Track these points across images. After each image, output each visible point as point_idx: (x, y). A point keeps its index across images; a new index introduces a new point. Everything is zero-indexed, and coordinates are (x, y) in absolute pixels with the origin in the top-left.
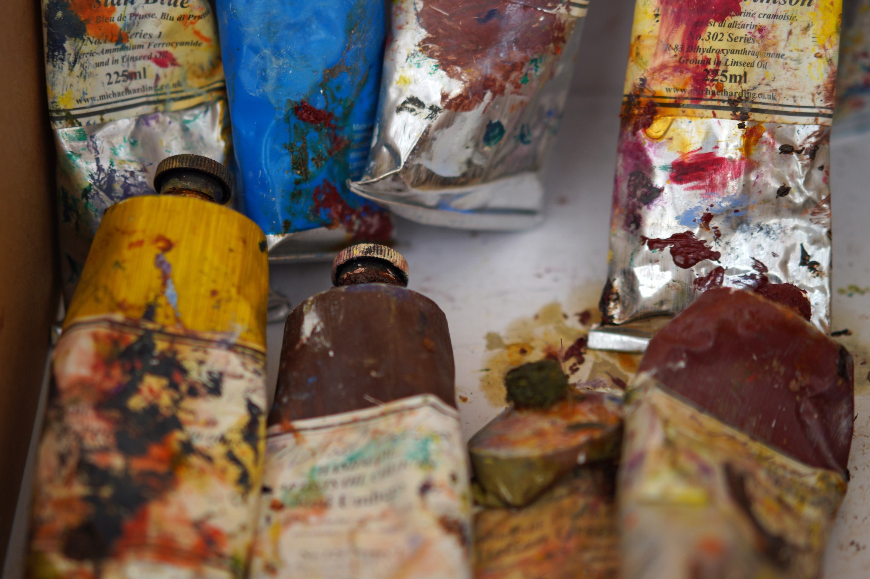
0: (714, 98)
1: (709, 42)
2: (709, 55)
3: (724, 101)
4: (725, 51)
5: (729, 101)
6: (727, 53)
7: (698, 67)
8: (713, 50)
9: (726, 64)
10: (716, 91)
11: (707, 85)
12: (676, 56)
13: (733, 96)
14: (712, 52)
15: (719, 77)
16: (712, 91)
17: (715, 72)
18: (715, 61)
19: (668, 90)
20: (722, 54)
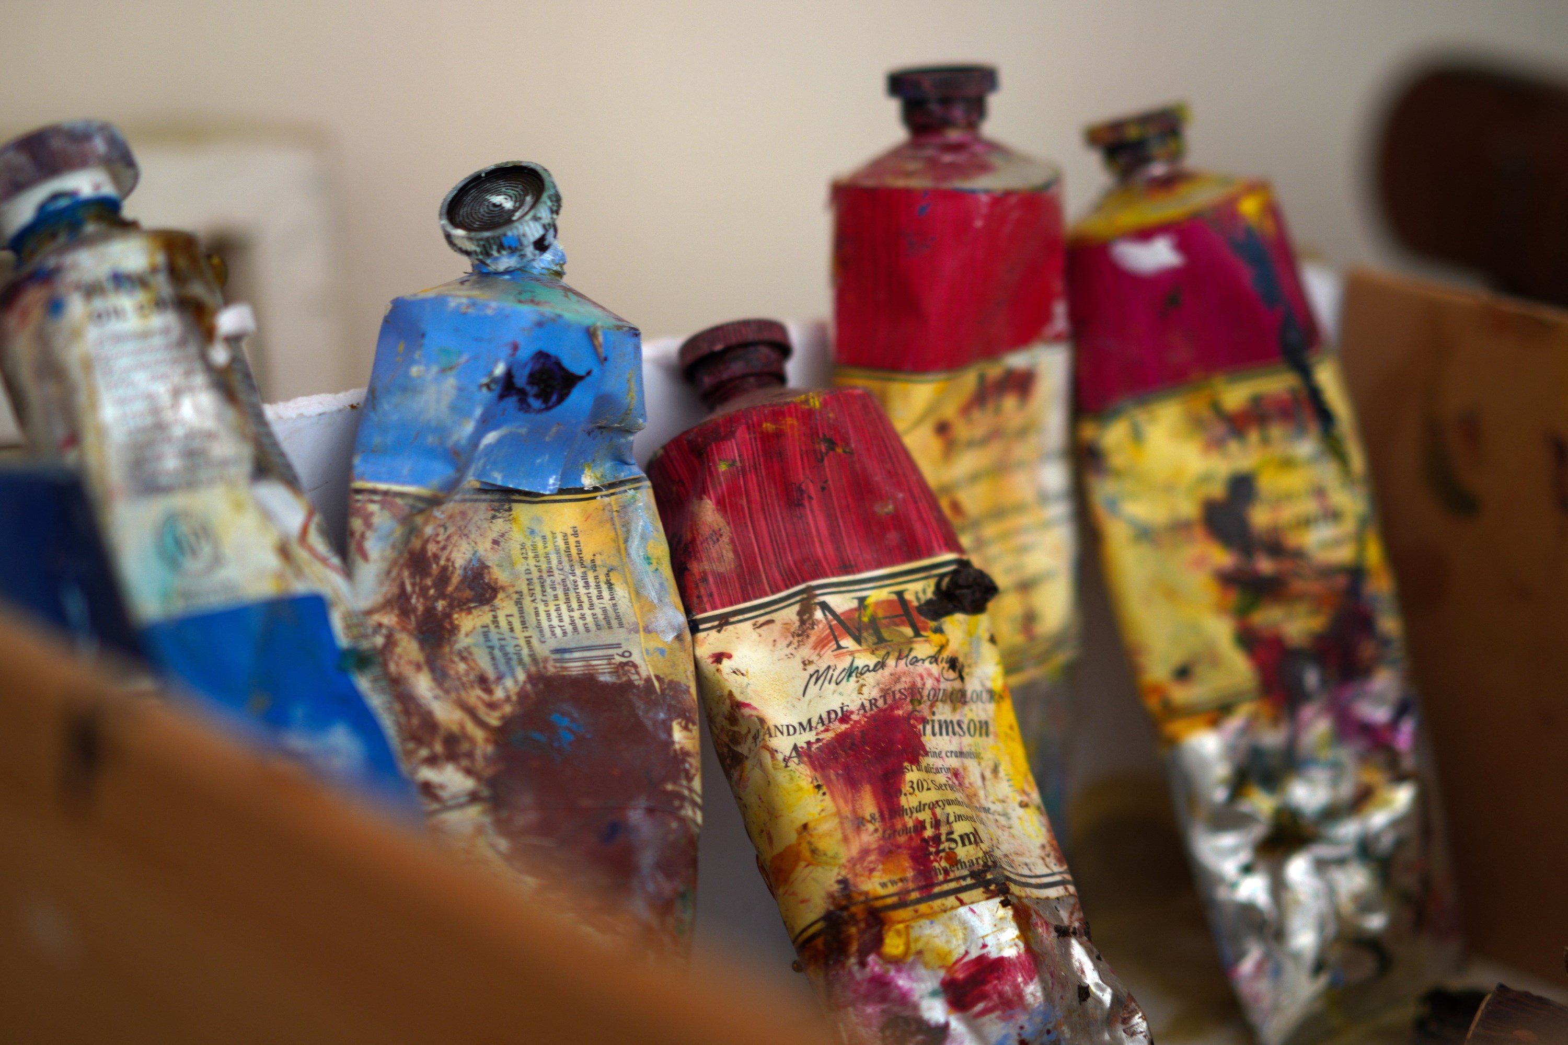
0: (949, 878)
1: (916, 795)
2: (921, 816)
3: (964, 878)
4: (940, 803)
5: (973, 875)
6: (944, 805)
7: (911, 838)
8: (924, 805)
9: (948, 822)
10: (948, 866)
11: (932, 862)
12: (876, 830)
13: (976, 865)
14: (924, 810)
15: (945, 845)
16: (943, 869)
17: (937, 839)
18: (932, 822)
19: (884, 885)
20: (938, 808)
